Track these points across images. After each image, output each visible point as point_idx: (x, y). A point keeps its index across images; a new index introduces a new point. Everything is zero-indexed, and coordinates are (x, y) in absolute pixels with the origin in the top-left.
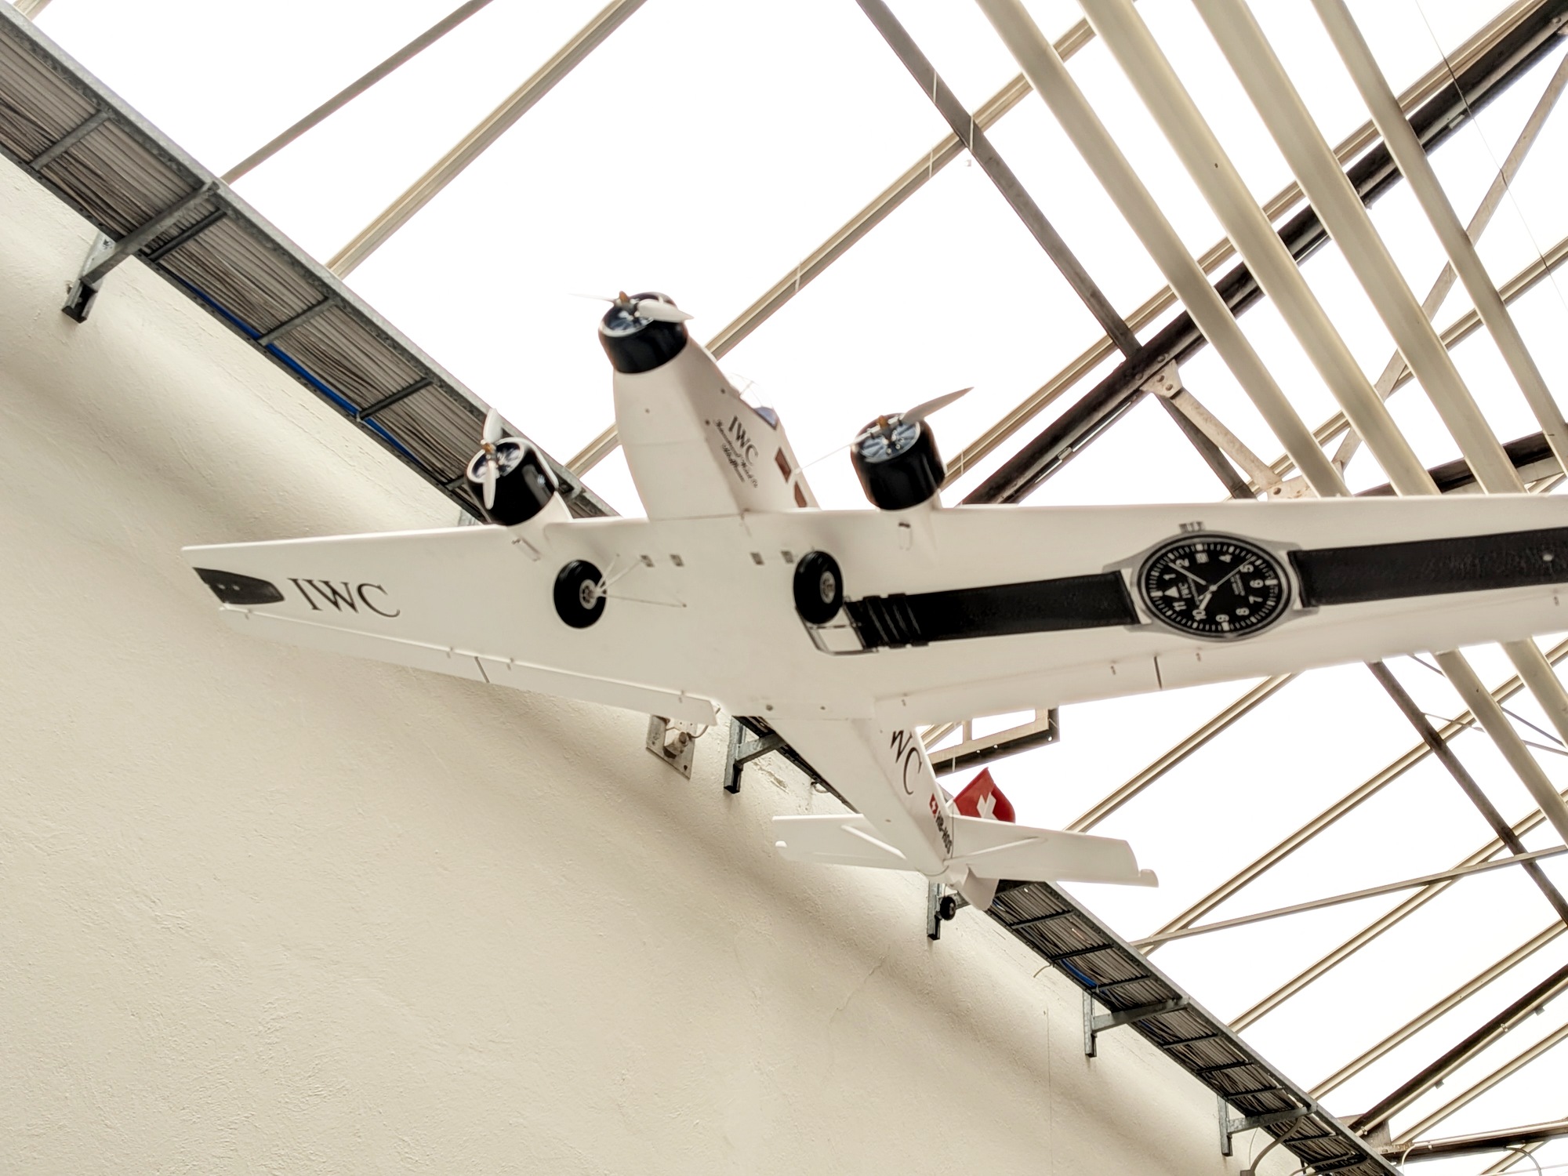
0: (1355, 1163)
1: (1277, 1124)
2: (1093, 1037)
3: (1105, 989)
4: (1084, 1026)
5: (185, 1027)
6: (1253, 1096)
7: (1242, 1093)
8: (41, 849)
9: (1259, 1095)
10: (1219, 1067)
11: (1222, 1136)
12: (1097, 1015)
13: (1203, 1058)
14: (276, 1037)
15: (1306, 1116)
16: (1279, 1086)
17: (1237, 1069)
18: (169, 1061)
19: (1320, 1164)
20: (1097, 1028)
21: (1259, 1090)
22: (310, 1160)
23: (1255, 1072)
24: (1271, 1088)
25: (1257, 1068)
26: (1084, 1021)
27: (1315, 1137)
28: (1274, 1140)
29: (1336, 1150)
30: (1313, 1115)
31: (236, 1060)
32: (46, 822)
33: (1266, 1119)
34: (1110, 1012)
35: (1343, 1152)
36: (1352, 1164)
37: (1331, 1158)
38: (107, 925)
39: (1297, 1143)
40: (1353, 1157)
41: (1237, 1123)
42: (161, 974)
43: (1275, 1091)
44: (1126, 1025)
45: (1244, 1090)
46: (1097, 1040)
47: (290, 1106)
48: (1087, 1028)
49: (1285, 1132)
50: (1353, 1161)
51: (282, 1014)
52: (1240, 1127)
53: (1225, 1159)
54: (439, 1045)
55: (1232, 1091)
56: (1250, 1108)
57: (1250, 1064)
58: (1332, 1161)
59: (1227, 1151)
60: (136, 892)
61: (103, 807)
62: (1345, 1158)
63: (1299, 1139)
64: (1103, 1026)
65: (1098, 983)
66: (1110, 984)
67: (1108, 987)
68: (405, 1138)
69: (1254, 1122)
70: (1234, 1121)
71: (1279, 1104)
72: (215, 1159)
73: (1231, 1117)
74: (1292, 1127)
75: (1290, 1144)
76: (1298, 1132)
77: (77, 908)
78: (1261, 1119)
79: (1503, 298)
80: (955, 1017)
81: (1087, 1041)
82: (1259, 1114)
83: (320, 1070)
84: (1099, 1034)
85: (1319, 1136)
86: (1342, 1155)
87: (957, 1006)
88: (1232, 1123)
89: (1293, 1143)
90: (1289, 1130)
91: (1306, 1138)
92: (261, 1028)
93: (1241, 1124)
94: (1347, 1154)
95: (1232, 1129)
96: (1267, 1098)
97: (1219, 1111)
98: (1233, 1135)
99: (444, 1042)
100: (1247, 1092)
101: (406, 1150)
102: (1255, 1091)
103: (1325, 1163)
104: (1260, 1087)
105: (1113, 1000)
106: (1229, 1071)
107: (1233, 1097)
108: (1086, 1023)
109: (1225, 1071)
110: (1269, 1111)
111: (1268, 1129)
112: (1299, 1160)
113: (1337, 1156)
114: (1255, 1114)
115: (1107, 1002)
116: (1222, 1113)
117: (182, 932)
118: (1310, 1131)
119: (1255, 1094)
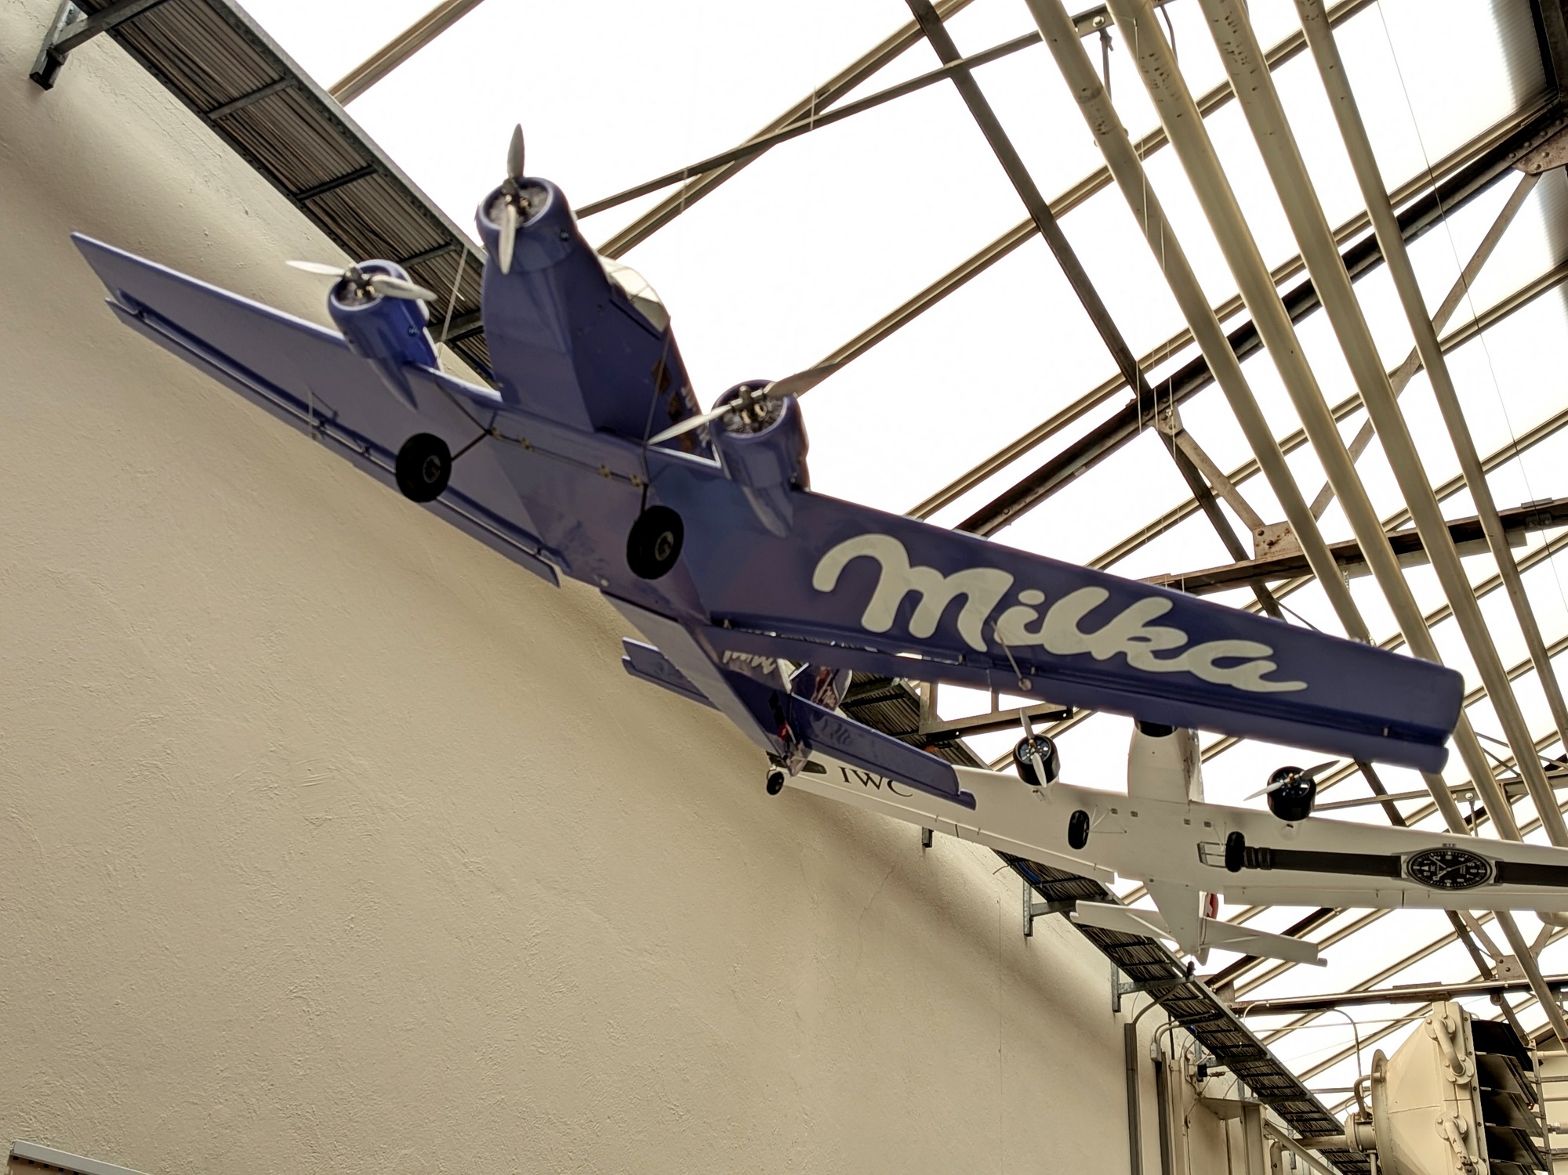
0: (1213, 1020)
1: (1158, 989)
2: (1031, 920)
3: (1047, 885)
4: (1024, 911)
5: (485, 945)
6: (1145, 968)
7: (1136, 964)
8: (399, 816)
9: (1149, 967)
10: (1123, 945)
11: (1113, 996)
12: (1033, 903)
13: (1111, 938)
14: (536, 949)
15: (1184, 984)
16: (1167, 961)
17: (1137, 947)
18: (478, 971)
19: (1185, 1019)
20: (1035, 913)
21: (1150, 963)
22: (558, 1040)
23: (1150, 950)
24: (1160, 962)
25: (1153, 948)
26: (1024, 907)
27: (1186, 999)
28: (1153, 1001)
29: (1200, 1008)
30: (1189, 984)
31: (514, 968)
32: (401, 795)
33: (1151, 984)
34: (1045, 901)
35: (1205, 1010)
36: (1210, 1020)
37: (1195, 1015)
38: (439, 872)
39: (1170, 1003)
40: (1214, 1015)
41: (1126, 986)
42: (471, 906)
43: (1163, 964)
44: (1058, 913)
45: (1137, 962)
46: (1033, 923)
47: (546, 1001)
48: (1026, 913)
49: (1164, 995)
50: (1211, 1018)
51: (538, 932)
52: (1129, 990)
53: (1114, 1015)
54: (627, 950)
55: (1128, 962)
56: (1139, 975)
57: (1148, 944)
58: (1195, 1017)
59: (1116, 1009)
60: (454, 845)
61: (431, 781)
62: (1206, 1015)
63: (1173, 1000)
64: (1040, 912)
65: (1042, 880)
66: (1052, 881)
67: (1050, 884)
68: (611, 1022)
69: (1141, 986)
70: (1124, 984)
71: (1163, 973)
72: (506, 1042)
73: (1121, 981)
74: (1169, 991)
75: (1164, 1005)
76: (1174, 995)
77: (422, 860)
78: (1147, 984)
79: (1443, 349)
80: (939, 910)
81: (1026, 923)
82: (1145, 980)
83: (561, 973)
84: (1035, 918)
85: (1189, 999)
86: (1204, 1013)
87: (942, 900)
88: (1122, 986)
89: (1167, 1002)
90: (1167, 993)
91: (1179, 999)
92: (527, 943)
93: (1130, 987)
94: (1209, 1012)
95: (1122, 991)
96: (1155, 969)
97: (1112, 976)
98: (1122, 996)
99: (630, 948)
100: (1140, 964)
101: (612, 1030)
102: (1147, 963)
103: (1189, 1018)
104: (1151, 960)
105: (1052, 893)
106: (1130, 948)
107: (1128, 968)
108: (1026, 909)
109: (1126, 948)
110: (1154, 978)
111: (1151, 993)
112: (1167, 1013)
113: (1199, 1014)
114: (1142, 981)
115: (1044, 893)
116: (1114, 978)
117: (480, 873)
118: (1183, 994)
119: (1146, 966)
